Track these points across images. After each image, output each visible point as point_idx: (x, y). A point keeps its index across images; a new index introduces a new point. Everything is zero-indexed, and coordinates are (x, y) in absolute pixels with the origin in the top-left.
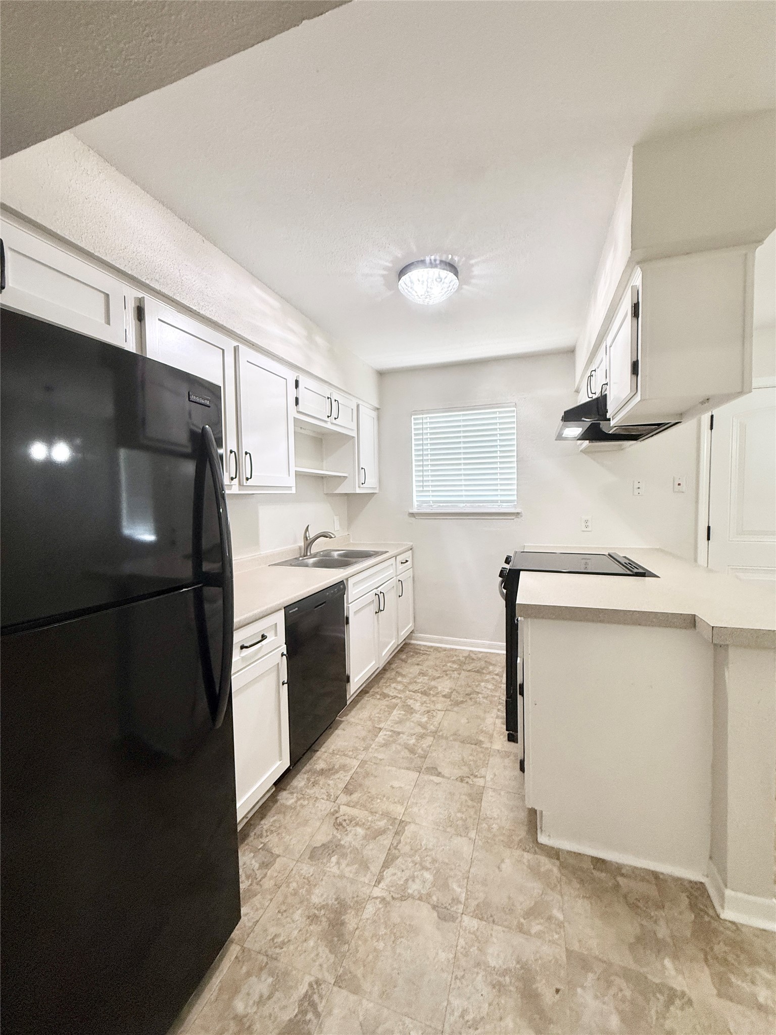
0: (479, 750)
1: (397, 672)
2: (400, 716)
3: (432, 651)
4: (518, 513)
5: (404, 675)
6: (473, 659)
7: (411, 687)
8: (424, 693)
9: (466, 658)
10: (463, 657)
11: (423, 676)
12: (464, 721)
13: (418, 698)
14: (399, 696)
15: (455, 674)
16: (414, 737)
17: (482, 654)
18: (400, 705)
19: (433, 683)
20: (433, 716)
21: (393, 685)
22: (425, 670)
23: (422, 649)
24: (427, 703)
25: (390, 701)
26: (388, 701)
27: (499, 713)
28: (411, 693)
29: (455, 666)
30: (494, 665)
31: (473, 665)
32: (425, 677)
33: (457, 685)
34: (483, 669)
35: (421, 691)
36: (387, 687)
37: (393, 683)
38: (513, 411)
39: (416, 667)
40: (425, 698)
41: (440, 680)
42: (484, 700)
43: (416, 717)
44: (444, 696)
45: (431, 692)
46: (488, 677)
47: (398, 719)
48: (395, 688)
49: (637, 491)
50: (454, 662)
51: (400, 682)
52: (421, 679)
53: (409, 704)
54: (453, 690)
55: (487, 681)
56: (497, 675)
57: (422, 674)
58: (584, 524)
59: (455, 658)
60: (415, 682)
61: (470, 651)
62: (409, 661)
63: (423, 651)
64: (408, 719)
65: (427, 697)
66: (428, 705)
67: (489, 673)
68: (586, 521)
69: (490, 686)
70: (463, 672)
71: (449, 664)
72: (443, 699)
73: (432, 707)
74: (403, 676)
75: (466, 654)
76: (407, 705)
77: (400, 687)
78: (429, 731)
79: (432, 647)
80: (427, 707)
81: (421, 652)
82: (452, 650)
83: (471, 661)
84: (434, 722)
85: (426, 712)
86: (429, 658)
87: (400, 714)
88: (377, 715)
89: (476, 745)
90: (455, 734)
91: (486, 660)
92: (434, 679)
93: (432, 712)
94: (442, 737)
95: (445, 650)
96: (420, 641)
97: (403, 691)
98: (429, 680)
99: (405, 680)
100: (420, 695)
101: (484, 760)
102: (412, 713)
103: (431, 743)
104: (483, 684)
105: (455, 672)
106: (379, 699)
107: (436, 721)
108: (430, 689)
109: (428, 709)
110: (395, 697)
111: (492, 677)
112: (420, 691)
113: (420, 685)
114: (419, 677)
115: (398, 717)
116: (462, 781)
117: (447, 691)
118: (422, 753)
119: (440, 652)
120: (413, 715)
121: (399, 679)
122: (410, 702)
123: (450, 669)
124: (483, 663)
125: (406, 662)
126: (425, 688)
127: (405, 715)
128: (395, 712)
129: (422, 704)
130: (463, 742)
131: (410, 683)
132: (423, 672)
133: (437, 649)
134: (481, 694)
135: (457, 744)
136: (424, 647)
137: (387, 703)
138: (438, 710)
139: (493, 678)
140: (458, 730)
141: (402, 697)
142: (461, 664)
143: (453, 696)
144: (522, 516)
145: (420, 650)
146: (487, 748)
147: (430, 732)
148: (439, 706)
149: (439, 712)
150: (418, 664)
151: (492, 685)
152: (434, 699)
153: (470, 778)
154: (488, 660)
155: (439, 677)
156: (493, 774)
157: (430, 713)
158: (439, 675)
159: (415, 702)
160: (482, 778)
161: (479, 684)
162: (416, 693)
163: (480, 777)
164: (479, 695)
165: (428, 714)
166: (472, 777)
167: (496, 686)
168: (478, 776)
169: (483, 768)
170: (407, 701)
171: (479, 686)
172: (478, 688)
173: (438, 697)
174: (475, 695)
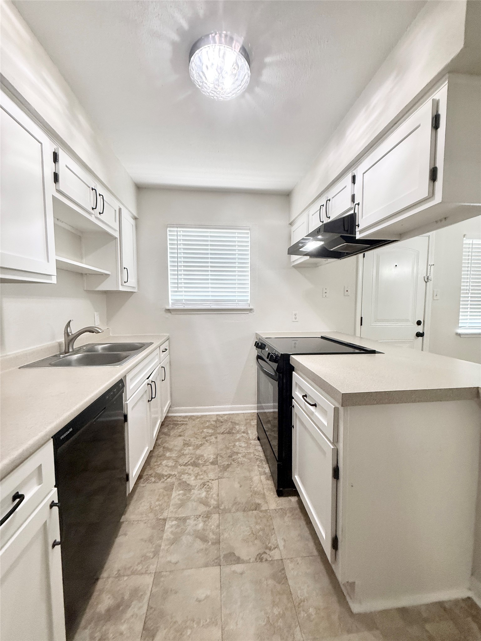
0: (261, 514)
1: (164, 448)
2: (181, 496)
3: (187, 420)
4: (251, 309)
5: (171, 449)
6: (222, 422)
7: (181, 461)
8: (195, 464)
9: (216, 421)
10: (214, 421)
11: (188, 447)
12: (237, 485)
13: (190, 472)
14: (173, 473)
15: (213, 439)
16: (200, 519)
17: (226, 416)
18: (176, 483)
19: (198, 452)
20: (210, 488)
21: (164, 462)
22: (187, 440)
23: (178, 420)
24: (200, 475)
25: (166, 481)
26: (163, 482)
27: (259, 469)
28: (183, 467)
29: (210, 431)
30: (238, 424)
31: (223, 427)
32: (191, 448)
33: (218, 449)
34: (232, 429)
35: (191, 463)
36: (159, 466)
37: (163, 460)
38: (247, 233)
39: (180, 438)
40: (197, 470)
41: (202, 448)
42: (244, 459)
43: (195, 492)
44: (212, 463)
45: (200, 462)
46: (238, 436)
47: (179, 502)
48: (166, 466)
49: (324, 295)
50: (208, 427)
51: (169, 458)
52: (188, 450)
53: (184, 480)
54: (217, 455)
55: (239, 440)
56: (244, 432)
57: (187, 444)
58: (294, 317)
59: (208, 424)
60: (183, 454)
61: (217, 415)
62: (172, 434)
63: (180, 421)
64: (189, 499)
65: (198, 468)
66: (202, 477)
67: (238, 432)
68: (295, 315)
69: (243, 445)
70: (218, 436)
71: (205, 430)
72: (213, 467)
73: (206, 478)
74: (170, 450)
75: (214, 419)
76: (183, 482)
77: (171, 463)
78: (212, 507)
79: (186, 417)
80: (202, 479)
81: (179, 423)
82: (202, 416)
83: (221, 424)
84: (213, 494)
85: (202, 486)
86: (188, 427)
87: (179, 495)
88: (157, 503)
89: (256, 510)
90: (235, 503)
91: (231, 420)
92: (198, 447)
93: (208, 483)
94: (225, 511)
95: (197, 417)
96: (176, 413)
97: (175, 467)
98: (194, 449)
99: (174, 455)
100: (191, 467)
101: (269, 526)
102: (190, 490)
103: (218, 522)
104: (237, 443)
105: (213, 437)
106: (155, 482)
107: (214, 491)
108: (198, 458)
109: (203, 481)
110: (169, 476)
111: (241, 435)
112: (189, 463)
113: (188, 456)
114: (185, 448)
115: (179, 499)
116: (261, 560)
117: (212, 457)
118: (214, 537)
119: (194, 420)
120: (192, 493)
121: (168, 454)
122: (185, 477)
123: (208, 434)
124: (230, 424)
125: (169, 435)
126: (193, 459)
127: (184, 495)
128: (174, 494)
129: (196, 477)
130: (244, 511)
131: (179, 457)
132: (186, 442)
133: (191, 418)
134: (240, 453)
135: (240, 514)
136: (180, 418)
137: (163, 485)
138: (213, 480)
139: (242, 436)
140: (236, 498)
141: (176, 473)
142: (215, 427)
143: (219, 462)
144: (253, 312)
145: (178, 421)
146: (266, 510)
147: (214, 507)
148: (211, 475)
149: (213, 482)
150: (180, 436)
151: (244, 443)
152: (205, 468)
153: (267, 554)
154: (233, 421)
155: (201, 445)
156: (283, 539)
157: (206, 486)
158: (201, 443)
159: (189, 476)
160: (276, 549)
161: (235, 445)
162: (187, 466)
163: (275, 548)
164: (239, 455)
165: (205, 487)
166: (267, 551)
167: (247, 443)
168: (272, 548)
169: (272, 535)
170: (182, 478)
171: (235, 446)
172: (235, 448)
173: (207, 465)
174: (236, 456)
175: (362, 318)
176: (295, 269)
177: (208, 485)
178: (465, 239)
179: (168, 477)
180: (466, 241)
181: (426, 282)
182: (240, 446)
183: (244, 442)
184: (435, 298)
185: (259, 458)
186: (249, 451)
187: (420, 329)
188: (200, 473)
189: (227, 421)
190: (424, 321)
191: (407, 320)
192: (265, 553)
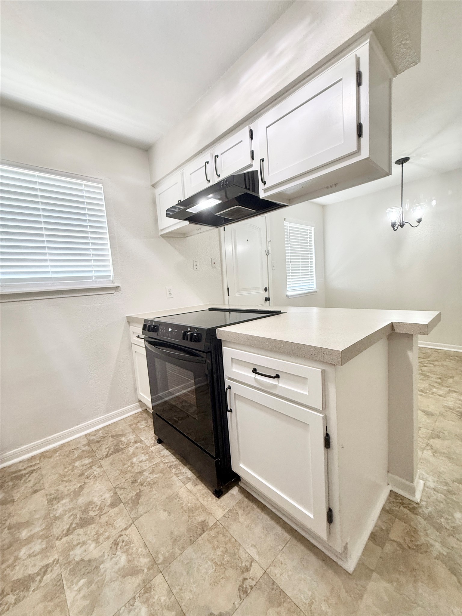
0: (212, 533)
1: (9, 528)
2: (84, 591)
3: (38, 462)
4: (117, 287)
5: (28, 522)
6: (98, 442)
7: (56, 531)
8: (85, 523)
9: (88, 445)
10: (84, 446)
11: (59, 502)
12: (163, 515)
13: (82, 538)
14: (50, 560)
15: (96, 470)
16: (137, 603)
17: (100, 432)
18: (65, 574)
19: (82, 501)
20: (128, 543)
21: (23, 552)
22: (53, 492)
23: (21, 468)
24: (101, 534)
25: (42, 584)
26: (37, 588)
27: (180, 478)
28: (65, 539)
29: (87, 461)
30: (122, 435)
31: (104, 447)
32: (64, 501)
33: (112, 480)
34: (117, 445)
35: (77, 524)
36: (13, 566)
37: (19, 549)
38: (100, 188)
39: (36, 496)
40: (92, 529)
41: (85, 491)
42: (155, 476)
43: (107, 566)
44: (113, 505)
45: (92, 514)
46: (131, 450)
47: (87, 602)
48: (30, 556)
49: (195, 267)
50: (80, 458)
51: (30, 540)
52: (60, 508)
53: (77, 559)
54: (114, 490)
55: (134, 454)
56: (136, 442)
57: (54, 499)
58: (168, 293)
59: (77, 453)
60: (56, 518)
61: (86, 435)
62: (17, 496)
63: (25, 469)
64: (102, 585)
65: (93, 526)
66: (107, 534)
67: (128, 445)
68: (170, 290)
69: (144, 458)
70: (102, 462)
71: (77, 464)
72: (116, 510)
73: (114, 533)
74: (27, 524)
75: (85, 442)
76: (78, 563)
77: (37, 546)
78: (146, 570)
79: (33, 458)
80: (108, 538)
81: (23, 472)
82: (63, 446)
83: (97, 445)
84: (137, 550)
85: (114, 548)
86: (44, 472)
87: (80, 590)
89: (204, 532)
90: (175, 541)
91: (110, 435)
92: (77, 493)
93: (121, 539)
94: (167, 561)
95: (55, 450)
96: (11, 459)
97: (50, 547)
98: (72, 500)
99: (37, 528)
100: (81, 531)
101: (230, 540)
102: (97, 568)
103: (166, 586)
104: (134, 460)
105: (94, 468)
106: (17, 601)
107: (137, 545)
108: (86, 510)
109: (111, 540)
110: (45, 570)
111: (134, 447)
112: (74, 525)
113: (66, 517)
114: (55, 507)
115: (84, 597)
116: (245, 592)
117: (108, 496)
119: (50, 457)
120: (102, 571)
121: (24, 534)
122: (77, 554)
123: (84, 468)
124: (111, 439)
125: (13, 501)
126: (78, 516)
127: (90, 583)
128: (70, 595)
129: (97, 541)
130: (192, 542)
131: (49, 527)
132: (52, 496)
133: (43, 456)
134: (145, 470)
135: (190, 551)
136: (21, 464)
137: (38, 595)
138: (126, 529)
139: (137, 448)
140: (172, 533)
141: (56, 557)
142: (91, 453)
143: (122, 497)
144: (120, 290)
145: (20, 471)
146: (216, 524)
147: (149, 569)
148: (121, 523)
149: (127, 532)
150: (36, 491)
151: (143, 455)
152: (104, 519)
153: (247, 579)
154: (114, 434)
155: (81, 488)
156: (251, 546)
157: (120, 545)
158: (79, 485)
159: (84, 547)
160: (253, 564)
161: (132, 463)
162: (72, 532)
163: (251, 565)
164: (144, 473)
165: (119, 547)
166: (246, 575)
167: (147, 453)
168: (249, 566)
169: (238, 550)
170: (71, 557)
171: (134, 465)
172: (135, 467)
173: (105, 513)
174: (142, 477)
175: (228, 288)
176: (163, 239)
177: (123, 541)
178: (285, 222)
179: (42, 574)
180: (286, 223)
181: (267, 255)
182: (141, 462)
183: (143, 453)
184: (273, 269)
185: (172, 464)
186: (155, 463)
187: (266, 295)
188: (101, 530)
189: (105, 437)
190: (269, 288)
191: (258, 288)
192: (245, 579)
